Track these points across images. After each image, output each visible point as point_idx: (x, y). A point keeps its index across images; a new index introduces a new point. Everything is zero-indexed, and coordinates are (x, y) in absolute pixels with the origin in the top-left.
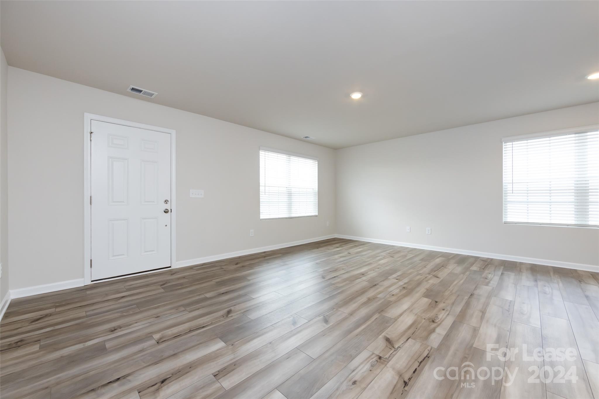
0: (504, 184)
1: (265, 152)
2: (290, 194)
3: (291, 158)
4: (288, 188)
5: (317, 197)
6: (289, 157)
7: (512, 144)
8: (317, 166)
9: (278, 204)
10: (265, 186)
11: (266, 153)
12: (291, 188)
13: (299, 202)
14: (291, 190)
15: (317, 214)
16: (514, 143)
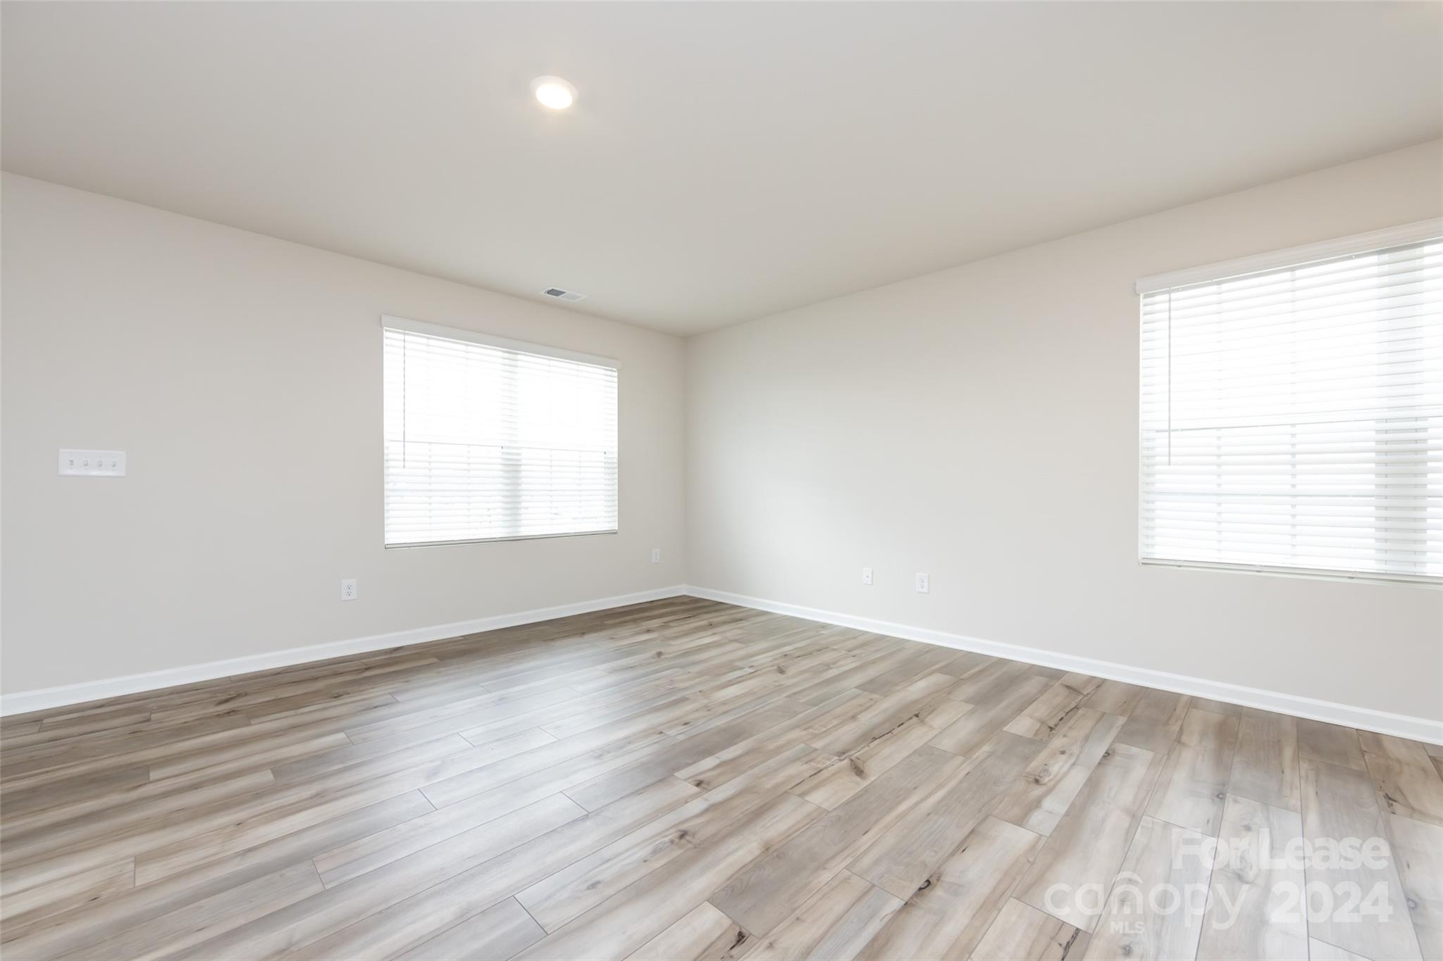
0: (1143, 435)
1: (405, 334)
2: (513, 469)
3: (519, 357)
4: (508, 447)
5: (616, 476)
6: (511, 356)
7: (1170, 301)
8: (616, 385)
9: (469, 497)
10: (404, 441)
11: (407, 338)
12: (519, 448)
13: (551, 490)
14: (518, 454)
15: (615, 526)
16: (1174, 295)
